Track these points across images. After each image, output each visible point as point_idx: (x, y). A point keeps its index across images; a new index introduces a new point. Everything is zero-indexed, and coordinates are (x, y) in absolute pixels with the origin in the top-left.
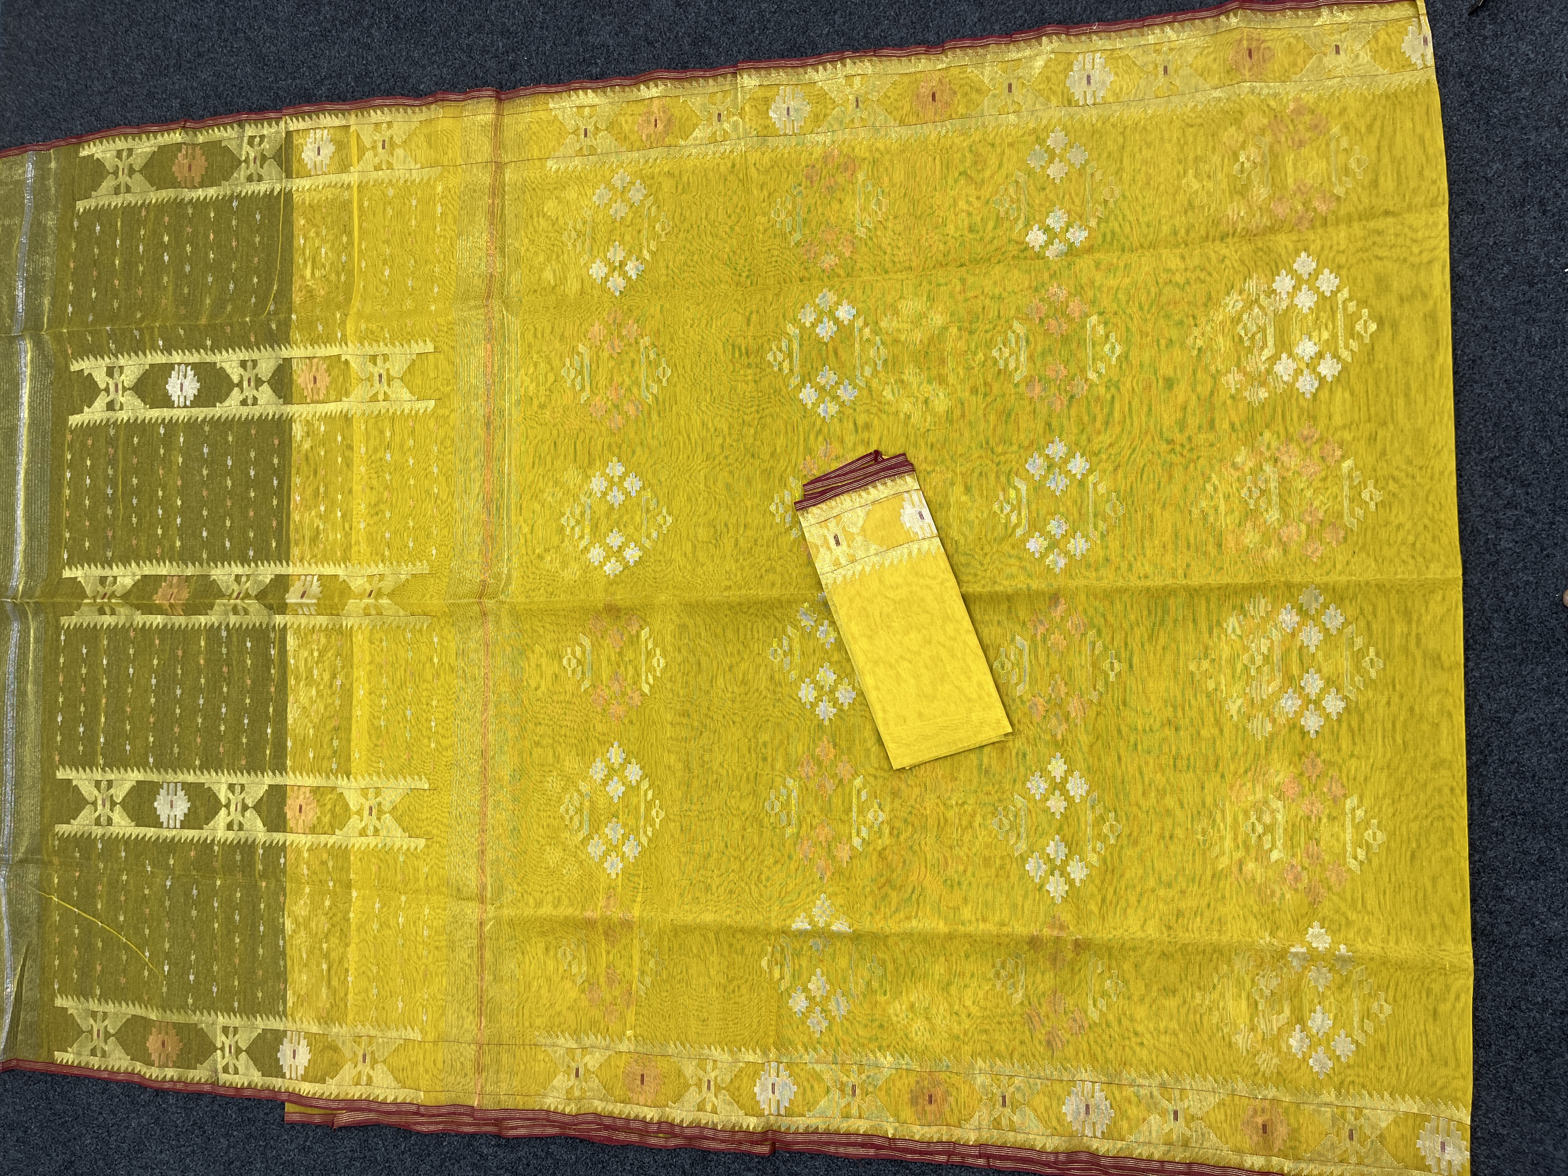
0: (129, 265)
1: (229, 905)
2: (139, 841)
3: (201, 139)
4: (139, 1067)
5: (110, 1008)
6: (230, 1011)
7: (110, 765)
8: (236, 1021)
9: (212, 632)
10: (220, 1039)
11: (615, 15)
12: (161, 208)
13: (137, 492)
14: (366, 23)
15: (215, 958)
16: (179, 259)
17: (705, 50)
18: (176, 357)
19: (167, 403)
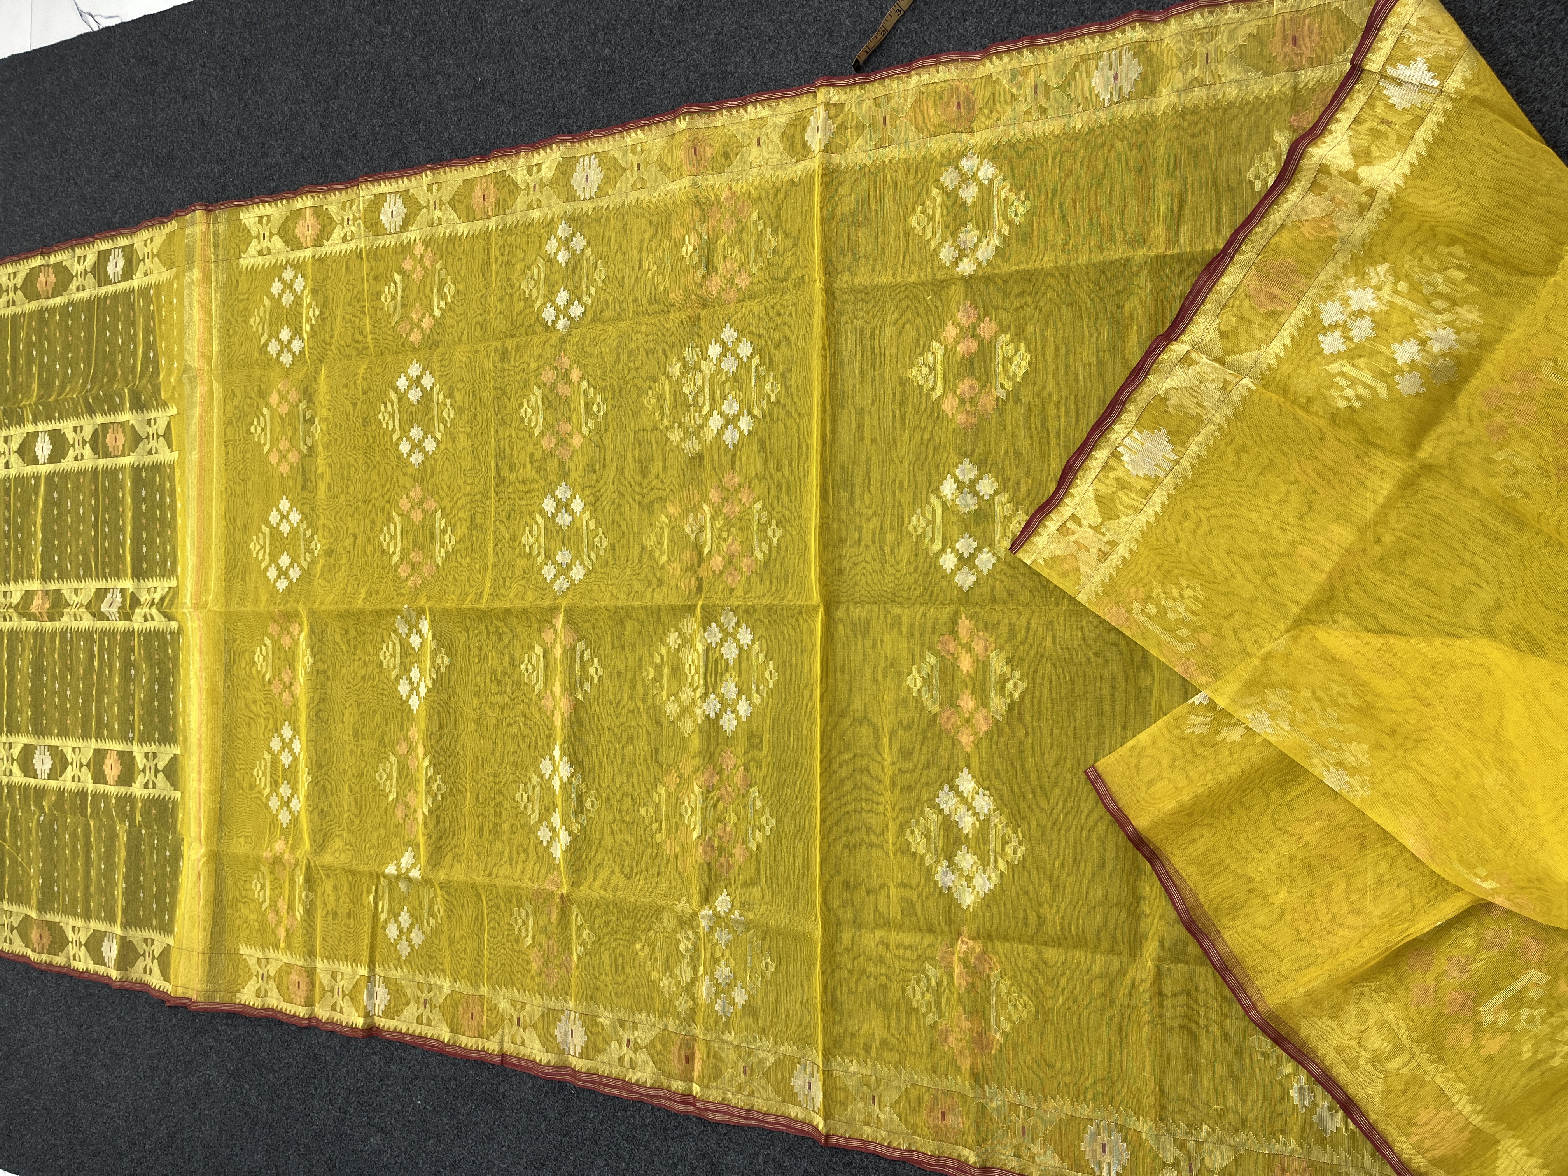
0: (14, 360)
1: (74, 836)
2: (26, 788)
3: (53, 260)
4: (30, 953)
5: (14, 908)
6: (75, 915)
7: (10, 732)
8: (79, 923)
9: (63, 633)
10: (70, 935)
11: (284, 139)
12: (31, 314)
13: (20, 529)
14: (140, 163)
15: (67, 876)
16: (41, 354)
17: (340, 162)
18: (41, 427)
19: (35, 461)
